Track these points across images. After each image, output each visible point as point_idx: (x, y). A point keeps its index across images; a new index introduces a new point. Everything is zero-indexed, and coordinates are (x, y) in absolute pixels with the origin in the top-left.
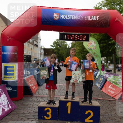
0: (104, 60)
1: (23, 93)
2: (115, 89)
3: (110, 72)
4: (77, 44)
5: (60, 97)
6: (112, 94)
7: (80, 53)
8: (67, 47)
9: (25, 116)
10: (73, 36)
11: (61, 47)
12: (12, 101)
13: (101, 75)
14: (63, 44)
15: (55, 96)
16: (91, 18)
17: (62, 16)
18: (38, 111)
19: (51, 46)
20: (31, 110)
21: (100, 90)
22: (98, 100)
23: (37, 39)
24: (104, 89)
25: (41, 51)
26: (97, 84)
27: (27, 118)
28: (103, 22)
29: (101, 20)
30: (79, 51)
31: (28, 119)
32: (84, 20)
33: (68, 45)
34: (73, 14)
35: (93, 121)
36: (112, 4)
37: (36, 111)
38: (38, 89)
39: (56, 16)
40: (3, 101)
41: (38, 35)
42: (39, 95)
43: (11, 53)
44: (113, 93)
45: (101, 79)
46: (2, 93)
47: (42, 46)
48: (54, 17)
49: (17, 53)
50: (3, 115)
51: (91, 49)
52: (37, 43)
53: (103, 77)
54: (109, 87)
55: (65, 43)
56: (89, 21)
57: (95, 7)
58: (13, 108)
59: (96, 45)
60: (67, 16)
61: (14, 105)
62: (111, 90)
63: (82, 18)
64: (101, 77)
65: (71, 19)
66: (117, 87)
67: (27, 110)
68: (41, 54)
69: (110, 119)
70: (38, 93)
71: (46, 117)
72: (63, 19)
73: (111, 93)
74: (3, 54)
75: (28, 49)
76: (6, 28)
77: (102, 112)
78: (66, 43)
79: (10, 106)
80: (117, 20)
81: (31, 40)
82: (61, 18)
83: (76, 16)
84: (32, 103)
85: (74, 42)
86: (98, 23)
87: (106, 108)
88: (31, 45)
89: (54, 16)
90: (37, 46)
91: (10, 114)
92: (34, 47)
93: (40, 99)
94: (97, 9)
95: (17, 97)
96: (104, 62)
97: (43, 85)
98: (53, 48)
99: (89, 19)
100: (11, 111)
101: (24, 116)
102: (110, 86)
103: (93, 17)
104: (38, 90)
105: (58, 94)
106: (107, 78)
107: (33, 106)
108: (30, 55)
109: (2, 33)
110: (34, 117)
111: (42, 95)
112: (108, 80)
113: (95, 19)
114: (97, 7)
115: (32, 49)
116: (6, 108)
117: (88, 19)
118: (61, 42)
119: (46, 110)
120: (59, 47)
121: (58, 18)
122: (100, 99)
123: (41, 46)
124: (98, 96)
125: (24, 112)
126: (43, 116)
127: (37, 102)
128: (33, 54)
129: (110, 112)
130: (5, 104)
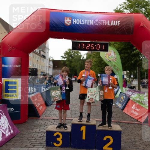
0: (126, 75)
1: (27, 114)
2: (139, 110)
3: (133, 89)
4: (94, 55)
5: (72, 119)
6: (135, 116)
7: (97, 66)
8: (82, 58)
10: (88, 45)
11: (74, 58)
12: (14, 124)
13: (123, 92)
14: (76, 54)
15: (67, 118)
16: (110, 23)
17: (75, 20)
18: (45, 136)
19: (62, 58)
20: (38, 135)
21: (121, 111)
22: (119, 123)
23: (45, 49)
24: (126, 109)
25: (50, 64)
26: (118, 104)
27: (32, 144)
28: (125, 27)
29: (123, 26)
30: (95, 63)
31: (33, 146)
32: (101, 26)
33: (82, 57)
34: (89, 19)
35: (113, 149)
36: (137, 6)
37: (43, 136)
38: (45, 109)
40: (3, 124)
41: (45, 44)
42: (47, 117)
43: (13, 65)
44: (137, 114)
45: (122, 98)
46: (1, 115)
47: (51, 57)
48: (66, 22)
49: (20, 66)
51: (110, 61)
52: (44, 53)
53: (125, 95)
54: (132, 108)
55: (78, 54)
56: (108, 27)
57: (115, 9)
58: (15, 132)
59: (116, 56)
60: (81, 21)
61: (17, 129)
62: (135, 111)
63: (99, 24)
64: (122, 95)
65: (86, 24)
66: (142, 107)
67: (32, 135)
68: (49, 67)
69: (133, 146)
70: (45, 115)
71: (55, 144)
72: (76, 24)
74: (3, 67)
75: (34, 61)
76: (7, 35)
77: (124, 138)
78: (80, 53)
79: (11, 130)
80: (143, 25)
81: (37, 50)
82: (74, 23)
83: (92, 21)
84: (38, 126)
85: (90, 52)
86: (119, 29)
87: (128, 133)
88: (37, 55)
89: (65, 20)
90: (44, 57)
91: (11, 140)
92: (40, 58)
93: (48, 121)
94: (118, 12)
95: (20, 119)
96: (127, 77)
97: (51, 105)
98: (63, 59)
99: (108, 24)
100: (13, 137)
101: (29, 142)
102: (134, 106)
103: (112, 21)
104: (46, 111)
105: (70, 116)
106: (130, 97)
107: (40, 130)
108: (36, 68)
109: (1, 41)
110: (41, 144)
111: (51, 117)
112: (131, 99)
113: (116, 24)
114: (118, 10)
115: (38, 61)
116: (7, 133)
117: (106, 24)
118: (73, 52)
119: (55, 135)
120: (71, 58)
121: (70, 23)
122: (121, 122)
123: (49, 58)
124: (118, 118)
125: (28, 138)
126: (51, 143)
127: (45, 125)
128: (40, 66)
129: (133, 138)
130: (6, 128)
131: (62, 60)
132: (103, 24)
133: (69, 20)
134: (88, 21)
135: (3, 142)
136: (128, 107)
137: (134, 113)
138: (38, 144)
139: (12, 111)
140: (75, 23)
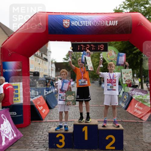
2: (142, 108)
3: (136, 87)
4: (95, 56)
9: (33, 146)
10: (88, 46)
12: (18, 128)
13: (126, 91)
14: (78, 56)
16: (108, 24)
17: (73, 22)
18: (48, 138)
19: (64, 60)
20: (41, 138)
21: (125, 110)
23: (47, 52)
24: (129, 108)
25: (52, 66)
26: (121, 103)
27: (35, 147)
29: (121, 26)
32: (100, 27)
34: (87, 20)
35: (115, 148)
36: (135, 5)
38: (49, 112)
39: (66, 24)
40: (6, 129)
41: (47, 46)
42: (50, 120)
43: (14, 70)
44: (140, 113)
45: (125, 97)
46: (4, 119)
47: (53, 60)
48: (64, 25)
49: (20, 70)
50: (6, 145)
51: (111, 60)
52: (46, 56)
53: (128, 94)
55: (80, 55)
56: (106, 27)
57: (115, 9)
58: (19, 136)
59: (116, 55)
60: (80, 22)
61: (20, 132)
62: (138, 110)
63: (97, 24)
64: (125, 94)
65: (84, 25)
66: (145, 105)
67: (35, 138)
68: (52, 69)
69: (136, 144)
70: (49, 118)
71: (58, 145)
72: (75, 26)
73: (137, 113)
74: (4, 72)
79: (14, 134)
81: (38, 53)
82: (72, 25)
83: (91, 22)
84: (42, 129)
86: (117, 29)
87: (131, 132)
88: (39, 59)
89: (64, 23)
90: (46, 60)
91: (15, 144)
92: (42, 62)
93: (51, 124)
94: (117, 11)
95: (23, 123)
97: (55, 107)
98: (66, 61)
99: (106, 25)
100: (16, 141)
102: (137, 104)
103: (110, 22)
104: (49, 114)
105: (73, 118)
106: (133, 96)
107: (43, 133)
108: (38, 71)
109: (1, 46)
110: (44, 146)
111: (54, 120)
113: (114, 24)
114: (118, 9)
115: (39, 64)
116: (10, 137)
117: (104, 24)
118: (76, 54)
119: (58, 136)
120: (73, 59)
121: (68, 25)
122: (124, 122)
123: (51, 60)
124: (122, 118)
125: (32, 141)
126: (54, 144)
127: (48, 128)
128: (42, 69)
129: (136, 136)
130: (8, 132)
131: (65, 63)
132: (101, 25)
133: (67, 23)
134: (86, 23)
135: (7, 146)
136: (131, 106)
137: (137, 112)
138: (41, 147)
139: (14, 115)
140: (74, 24)
